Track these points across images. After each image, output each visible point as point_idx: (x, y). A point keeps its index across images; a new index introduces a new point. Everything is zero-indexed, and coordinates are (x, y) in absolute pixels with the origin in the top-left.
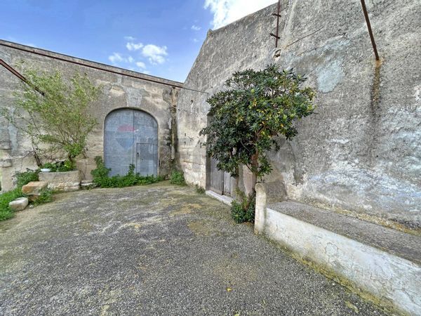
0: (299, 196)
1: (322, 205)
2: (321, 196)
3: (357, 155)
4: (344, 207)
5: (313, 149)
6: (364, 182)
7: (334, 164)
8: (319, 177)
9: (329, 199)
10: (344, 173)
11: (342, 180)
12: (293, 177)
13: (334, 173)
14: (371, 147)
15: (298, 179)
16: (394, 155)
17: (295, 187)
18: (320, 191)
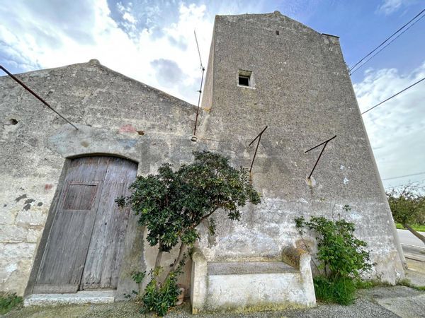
0: (213, 257)
1: (230, 260)
2: (230, 252)
3: (247, 221)
4: (243, 256)
5: (222, 216)
6: (251, 237)
7: (236, 227)
8: (226, 238)
9: (234, 253)
10: (241, 233)
11: (240, 237)
12: (207, 240)
13: (236, 234)
14: (252, 216)
15: (211, 242)
16: (260, 220)
17: (210, 250)
18: (229, 248)
